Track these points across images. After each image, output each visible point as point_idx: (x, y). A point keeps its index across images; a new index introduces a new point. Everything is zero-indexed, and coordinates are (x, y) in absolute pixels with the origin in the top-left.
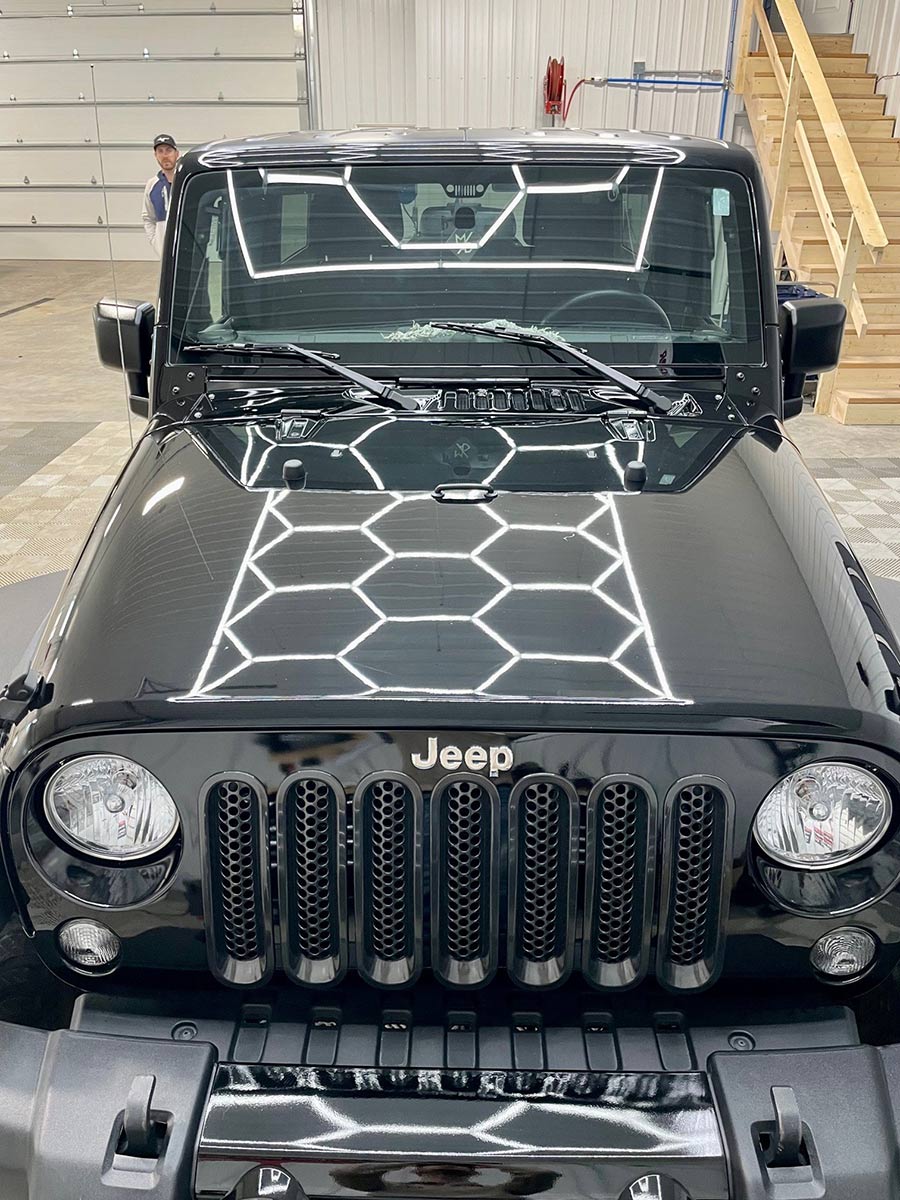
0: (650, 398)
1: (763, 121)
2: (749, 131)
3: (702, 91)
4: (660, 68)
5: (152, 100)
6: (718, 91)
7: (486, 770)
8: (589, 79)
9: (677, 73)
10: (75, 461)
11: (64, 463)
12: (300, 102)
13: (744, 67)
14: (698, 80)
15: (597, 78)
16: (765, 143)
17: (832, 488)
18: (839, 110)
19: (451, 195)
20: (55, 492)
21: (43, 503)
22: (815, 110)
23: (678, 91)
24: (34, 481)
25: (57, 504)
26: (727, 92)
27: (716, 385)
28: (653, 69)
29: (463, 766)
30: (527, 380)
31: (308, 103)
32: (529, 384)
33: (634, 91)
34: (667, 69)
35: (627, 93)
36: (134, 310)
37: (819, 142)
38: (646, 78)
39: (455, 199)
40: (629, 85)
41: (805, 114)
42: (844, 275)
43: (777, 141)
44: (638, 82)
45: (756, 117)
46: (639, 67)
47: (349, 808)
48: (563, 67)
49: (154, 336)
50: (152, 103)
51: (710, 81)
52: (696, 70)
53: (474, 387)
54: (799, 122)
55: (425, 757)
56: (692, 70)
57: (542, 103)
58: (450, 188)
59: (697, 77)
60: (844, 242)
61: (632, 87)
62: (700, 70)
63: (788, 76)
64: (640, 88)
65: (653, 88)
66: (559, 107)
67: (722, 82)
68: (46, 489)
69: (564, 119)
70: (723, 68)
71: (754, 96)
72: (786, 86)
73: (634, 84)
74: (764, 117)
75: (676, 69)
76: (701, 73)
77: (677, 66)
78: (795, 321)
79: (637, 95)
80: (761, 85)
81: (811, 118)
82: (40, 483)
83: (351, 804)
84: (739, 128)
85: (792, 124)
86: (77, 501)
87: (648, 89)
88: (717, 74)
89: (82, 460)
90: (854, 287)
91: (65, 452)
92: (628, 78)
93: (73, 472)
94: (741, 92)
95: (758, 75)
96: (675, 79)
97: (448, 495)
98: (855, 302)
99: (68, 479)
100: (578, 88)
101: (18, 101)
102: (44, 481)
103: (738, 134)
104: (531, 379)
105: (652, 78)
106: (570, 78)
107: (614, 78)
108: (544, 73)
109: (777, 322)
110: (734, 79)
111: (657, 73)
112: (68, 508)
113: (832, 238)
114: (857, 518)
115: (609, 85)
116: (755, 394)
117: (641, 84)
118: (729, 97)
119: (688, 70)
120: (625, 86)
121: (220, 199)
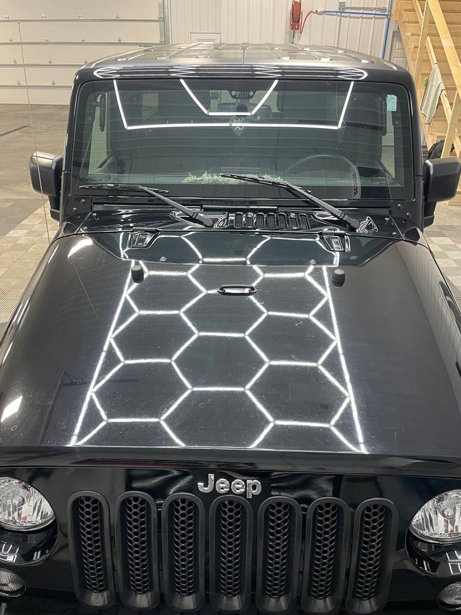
0: (347, 220)
1: (408, 36)
2: (400, 40)
3: (376, 18)
4: (353, 6)
5: (81, 18)
6: (384, 18)
7: (244, 494)
8: (315, 11)
9: (362, 8)
10: (34, 222)
11: (29, 223)
12: (160, 19)
13: (399, 5)
14: (374, 12)
15: (319, 11)
16: (409, 48)
17: (441, 243)
18: (449, 31)
19: (234, 97)
20: (22, 241)
21: (17, 247)
22: (437, 30)
23: (363, 18)
24: (12, 234)
25: (24, 247)
26: (389, 19)
27: (385, 212)
28: (349, 6)
29: (230, 492)
30: (276, 207)
31: (164, 20)
32: (278, 209)
33: (339, 18)
34: (357, 6)
35: (335, 19)
36: (51, 161)
37: (438, 48)
38: (346, 11)
39: (236, 100)
40: (337, 14)
41: (432, 32)
42: (451, 123)
43: (416, 47)
44: (341, 13)
45: (405, 33)
46: (342, 5)
47: (159, 513)
48: (300, 3)
49: (62, 177)
50: (81, 20)
51: (380, 13)
52: (373, 7)
53: (245, 211)
54: (428, 37)
55: (206, 485)
56: (370, 7)
57: (289, 24)
58: (234, 93)
59: (373, 11)
60: (451, 104)
61: (338, 16)
62: (375, 7)
63: (423, 11)
64: (342, 16)
65: (349, 16)
66: (298, 26)
67: (386, 14)
68: (18, 238)
69: (301, 33)
70: (387, 6)
71: (404, 22)
72: (422, 17)
73: (339, 14)
74: (409, 34)
75: (362, 6)
76: (375, 9)
77: (362, 4)
78: (432, 172)
79: (340, 20)
80: (407, 16)
81: (435, 35)
82: (15, 235)
83: (160, 511)
84: (395, 39)
85: (424, 38)
86: (34, 246)
87: (346, 17)
88: (384, 10)
89: (38, 222)
90: (456, 130)
91: (29, 217)
92: (336, 11)
93: (33, 229)
94: (397, 19)
95: (406, 10)
96: (361, 12)
97: (227, 291)
98: (456, 138)
99: (31, 233)
100: (309, 16)
101: (10, 19)
102: (18, 234)
103: (395, 42)
104: (278, 206)
105: (349, 11)
106: (305, 10)
107: (328, 10)
108: (290, 7)
109: (421, 175)
110: (393, 12)
111: (352, 8)
112: (29, 250)
113: (445, 103)
114: (455, 261)
115: (326, 14)
116: (408, 216)
117: (343, 14)
118: (391, 22)
119: (369, 7)
120: (334, 15)
121: (101, 95)
